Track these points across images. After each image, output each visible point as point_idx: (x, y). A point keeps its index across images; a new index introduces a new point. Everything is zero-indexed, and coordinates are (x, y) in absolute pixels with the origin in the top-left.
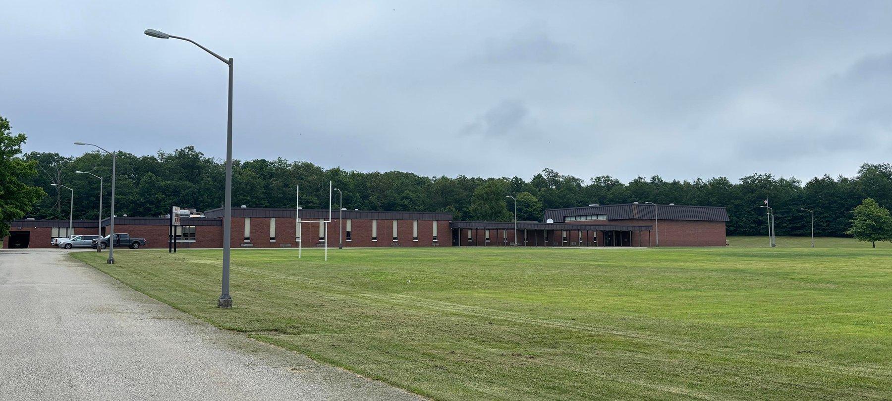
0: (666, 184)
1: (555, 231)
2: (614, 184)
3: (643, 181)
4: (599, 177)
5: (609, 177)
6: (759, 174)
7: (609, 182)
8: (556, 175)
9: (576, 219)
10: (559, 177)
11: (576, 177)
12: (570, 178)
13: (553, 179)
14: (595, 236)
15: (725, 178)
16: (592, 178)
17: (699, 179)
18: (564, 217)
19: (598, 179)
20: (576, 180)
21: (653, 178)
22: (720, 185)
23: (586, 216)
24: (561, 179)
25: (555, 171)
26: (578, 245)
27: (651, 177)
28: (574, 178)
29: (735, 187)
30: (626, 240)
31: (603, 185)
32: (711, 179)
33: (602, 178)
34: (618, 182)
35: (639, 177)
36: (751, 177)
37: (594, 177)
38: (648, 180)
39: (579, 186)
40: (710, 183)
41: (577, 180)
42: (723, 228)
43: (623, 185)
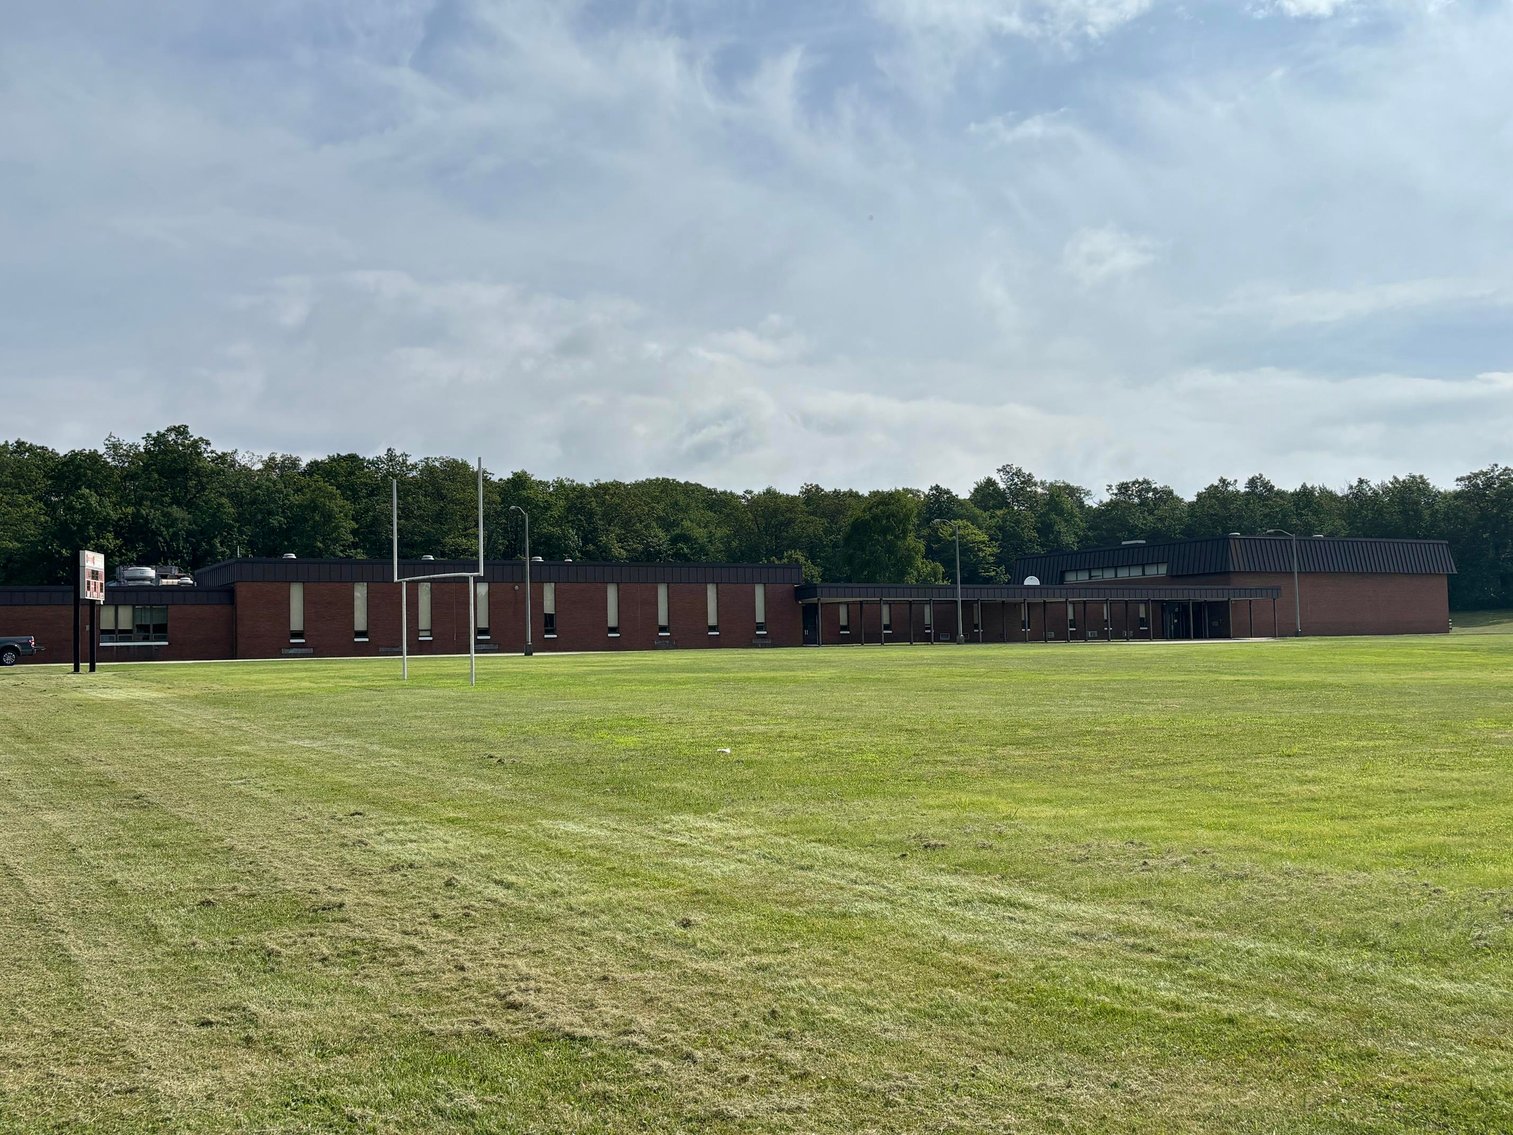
0: (1281, 494)
1: (1048, 606)
2: (1160, 497)
3: (1230, 488)
4: (1127, 483)
5: (1148, 483)
6: (1502, 466)
7: (1150, 495)
8: (1028, 480)
9: (1090, 577)
10: (1035, 484)
11: (1074, 484)
12: (1059, 487)
13: (1022, 489)
14: (1142, 615)
15: (1421, 477)
16: (1110, 486)
17: (1361, 481)
18: (1063, 574)
19: (1124, 488)
20: (1071, 491)
21: (1252, 482)
22: (1410, 495)
23: (1116, 568)
24: (1039, 490)
25: (1026, 471)
26: (1104, 636)
27: (1246, 481)
28: (1068, 487)
29: (1445, 496)
30: (1215, 624)
31: (1136, 500)
32: (1388, 480)
33: (1134, 484)
34: (1171, 492)
35: (1223, 481)
36: (1485, 474)
37: (1115, 484)
38: (1242, 488)
39: (1081, 504)
40: (1386, 490)
41: (1078, 490)
42: (1439, 591)
43: (1181, 500)
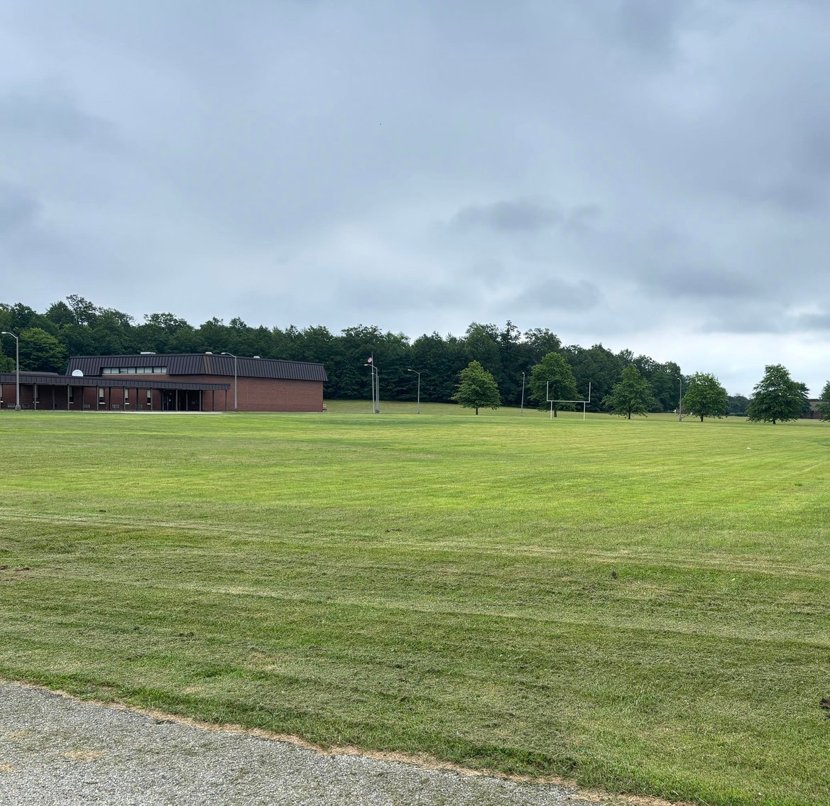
0: (250, 330)
1: (85, 388)
2: (179, 325)
3: (219, 323)
4: (157, 315)
5: (171, 316)
6: (364, 326)
7: (172, 323)
8: (90, 306)
9: (120, 372)
10: (95, 309)
11: (122, 311)
12: (112, 312)
13: (85, 311)
14: (149, 396)
15: (324, 327)
16: (147, 315)
17: (292, 327)
18: (102, 369)
19: (155, 317)
20: (122, 316)
21: (234, 322)
22: (318, 336)
23: (136, 368)
24: (97, 313)
25: (88, 300)
26: (122, 408)
27: (230, 320)
28: (118, 313)
29: (337, 339)
30: (193, 403)
31: (163, 325)
32: (307, 327)
33: (162, 315)
34: (185, 323)
35: (215, 319)
36: (356, 329)
37: (150, 313)
38: (227, 324)
39: (126, 325)
40: (307, 333)
41: (124, 315)
42: (320, 390)
43: (191, 328)
